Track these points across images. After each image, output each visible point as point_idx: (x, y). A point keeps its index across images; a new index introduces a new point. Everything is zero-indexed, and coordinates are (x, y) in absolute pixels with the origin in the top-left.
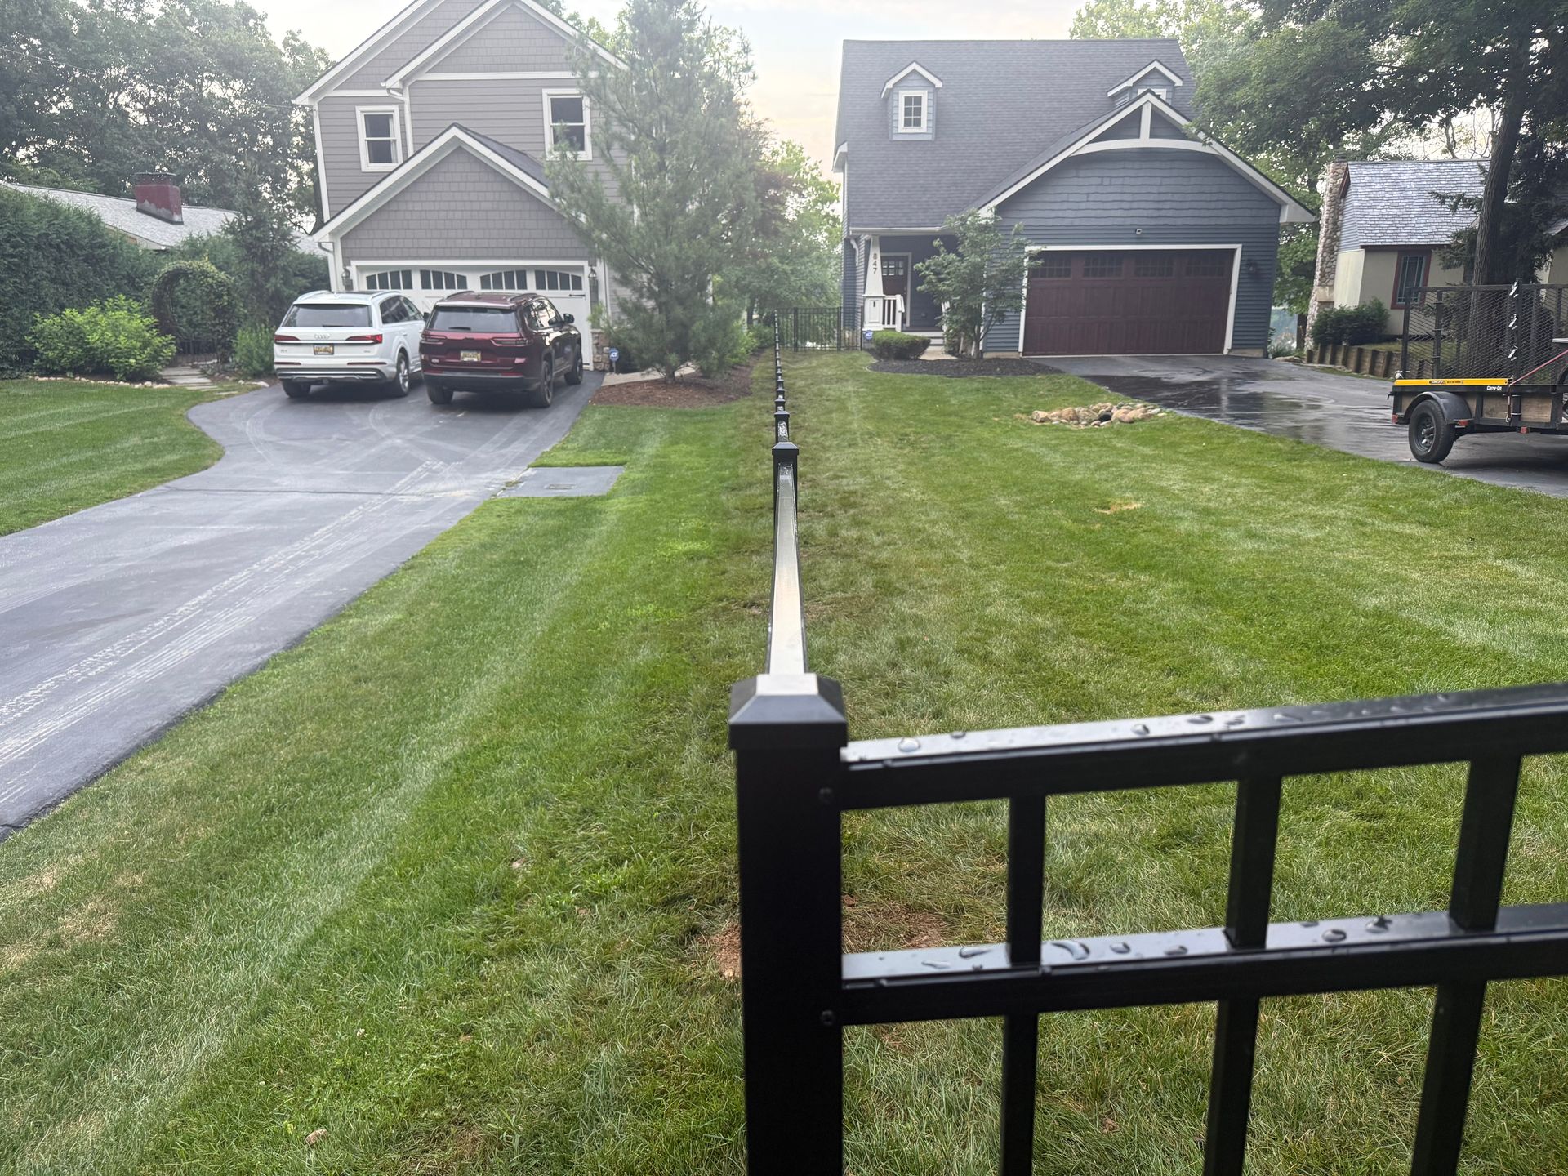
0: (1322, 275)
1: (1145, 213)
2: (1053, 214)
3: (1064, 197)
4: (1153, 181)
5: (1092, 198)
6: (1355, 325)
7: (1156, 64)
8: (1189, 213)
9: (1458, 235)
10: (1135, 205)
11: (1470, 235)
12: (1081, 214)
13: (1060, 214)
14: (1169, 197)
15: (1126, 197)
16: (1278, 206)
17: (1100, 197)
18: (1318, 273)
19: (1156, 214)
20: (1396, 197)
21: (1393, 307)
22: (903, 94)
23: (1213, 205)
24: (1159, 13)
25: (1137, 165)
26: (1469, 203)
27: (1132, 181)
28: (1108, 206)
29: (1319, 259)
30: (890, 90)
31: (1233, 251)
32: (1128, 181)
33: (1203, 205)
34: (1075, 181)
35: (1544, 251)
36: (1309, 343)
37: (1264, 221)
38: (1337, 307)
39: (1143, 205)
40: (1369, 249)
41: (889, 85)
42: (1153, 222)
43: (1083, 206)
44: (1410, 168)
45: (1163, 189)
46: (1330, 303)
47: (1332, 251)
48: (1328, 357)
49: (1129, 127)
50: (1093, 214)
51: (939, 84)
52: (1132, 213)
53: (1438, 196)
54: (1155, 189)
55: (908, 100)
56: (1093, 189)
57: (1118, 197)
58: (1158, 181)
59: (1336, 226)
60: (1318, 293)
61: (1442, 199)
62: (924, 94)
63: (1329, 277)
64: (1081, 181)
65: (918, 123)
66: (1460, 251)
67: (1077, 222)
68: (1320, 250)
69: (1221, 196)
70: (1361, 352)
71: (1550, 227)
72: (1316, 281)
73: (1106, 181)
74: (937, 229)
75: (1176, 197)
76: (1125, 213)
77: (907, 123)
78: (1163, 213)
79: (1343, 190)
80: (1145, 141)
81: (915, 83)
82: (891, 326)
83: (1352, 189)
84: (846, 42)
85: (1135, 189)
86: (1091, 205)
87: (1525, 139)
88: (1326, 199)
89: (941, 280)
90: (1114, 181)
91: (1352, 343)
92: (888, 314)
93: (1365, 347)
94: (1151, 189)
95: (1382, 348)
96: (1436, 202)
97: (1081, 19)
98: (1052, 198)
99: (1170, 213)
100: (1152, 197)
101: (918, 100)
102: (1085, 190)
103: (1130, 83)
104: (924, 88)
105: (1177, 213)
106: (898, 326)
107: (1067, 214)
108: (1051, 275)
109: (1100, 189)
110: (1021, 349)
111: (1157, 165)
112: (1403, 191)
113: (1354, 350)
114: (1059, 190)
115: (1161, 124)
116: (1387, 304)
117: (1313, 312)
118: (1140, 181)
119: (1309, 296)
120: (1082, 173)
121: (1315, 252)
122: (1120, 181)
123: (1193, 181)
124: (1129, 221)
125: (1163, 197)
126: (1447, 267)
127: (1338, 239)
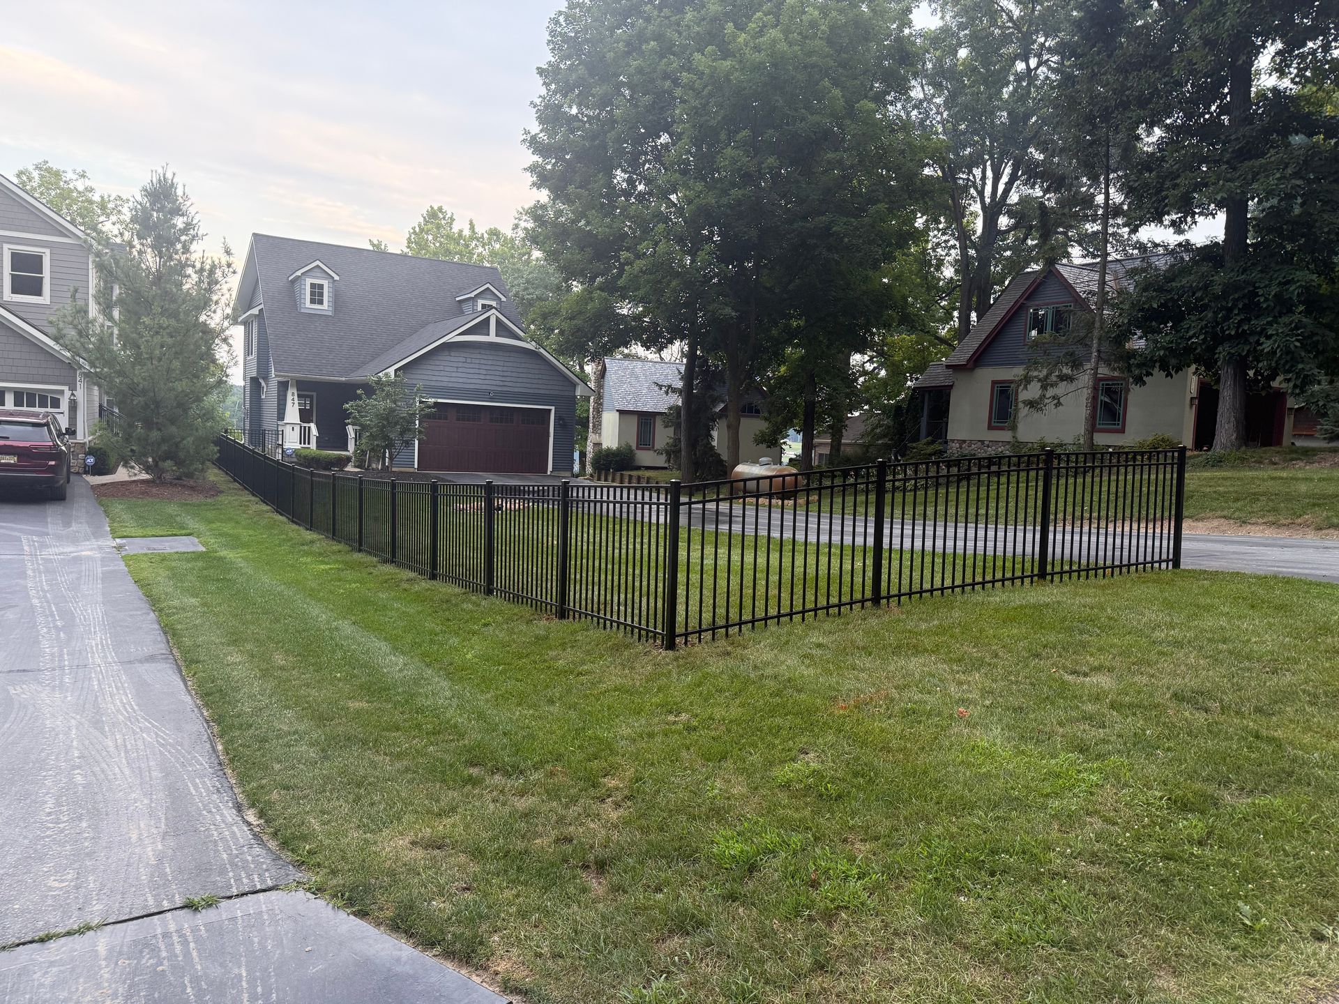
0: (594, 426)
1: (495, 383)
2: (434, 378)
3: (442, 368)
4: (499, 363)
5: (460, 370)
6: (618, 459)
7: (488, 285)
8: (522, 385)
9: (670, 408)
10: (488, 377)
11: (676, 409)
12: (453, 379)
13: (439, 378)
14: (509, 374)
15: (482, 371)
16: (574, 385)
17: (465, 370)
18: (591, 425)
19: (501, 383)
20: (633, 380)
21: (638, 448)
22: (309, 281)
23: (535, 381)
24: (472, 238)
25: (488, 352)
26: (674, 390)
27: (485, 362)
28: (471, 376)
29: (591, 416)
30: (298, 277)
31: (550, 410)
32: (482, 362)
33: (529, 381)
34: (448, 358)
35: (714, 420)
36: (589, 469)
37: (566, 393)
38: (604, 446)
39: (492, 378)
40: (621, 412)
41: (299, 273)
42: (500, 389)
43: (454, 374)
44: (639, 364)
45: (505, 369)
46: (600, 444)
47: (599, 411)
48: (603, 478)
49: (482, 327)
50: (461, 380)
51: (337, 278)
52: (487, 382)
53: (658, 385)
54: (500, 369)
55: (313, 286)
56: (460, 365)
57: (477, 371)
58: (501, 363)
59: (600, 397)
60: (592, 438)
61: (660, 387)
62: (325, 283)
63: (598, 427)
64: (452, 359)
65: (321, 302)
66: (671, 418)
67: (450, 385)
68: (591, 410)
69: (540, 376)
70: (622, 475)
71: (714, 407)
72: (590, 430)
73: (469, 360)
74: (343, 379)
75: (514, 374)
76: (481, 382)
77: (312, 301)
78: (506, 383)
79: (602, 373)
80: (492, 338)
81: (318, 275)
82: (307, 446)
83: (607, 374)
84: (255, 235)
85: (488, 367)
86: (460, 375)
87: (700, 357)
88: (593, 378)
89: (362, 417)
90: (474, 361)
91: (616, 470)
92: (305, 437)
93: (624, 472)
94: (497, 368)
95: (634, 473)
96: (657, 388)
97: (415, 232)
98: (433, 368)
99: (510, 384)
100: (498, 373)
101: (321, 287)
102: (455, 365)
103: (472, 295)
104: (326, 279)
105: (514, 385)
106: (313, 446)
107: (443, 378)
108: (440, 419)
109: (465, 365)
110: (416, 466)
111: (500, 353)
112: (637, 377)
113: (618, 474)
114: (438, 363)
115: (502, 329)
116: (634, 447)
117: (590, 449)
118: (490, 362)
119: (586, 439)
120: (453, 354)
121: (588, 410)
122: (478, 361)
123: (523, 365)
124: (484, 387)
125: (506, 374)
126: (666, 427)
127: (601, 404)
